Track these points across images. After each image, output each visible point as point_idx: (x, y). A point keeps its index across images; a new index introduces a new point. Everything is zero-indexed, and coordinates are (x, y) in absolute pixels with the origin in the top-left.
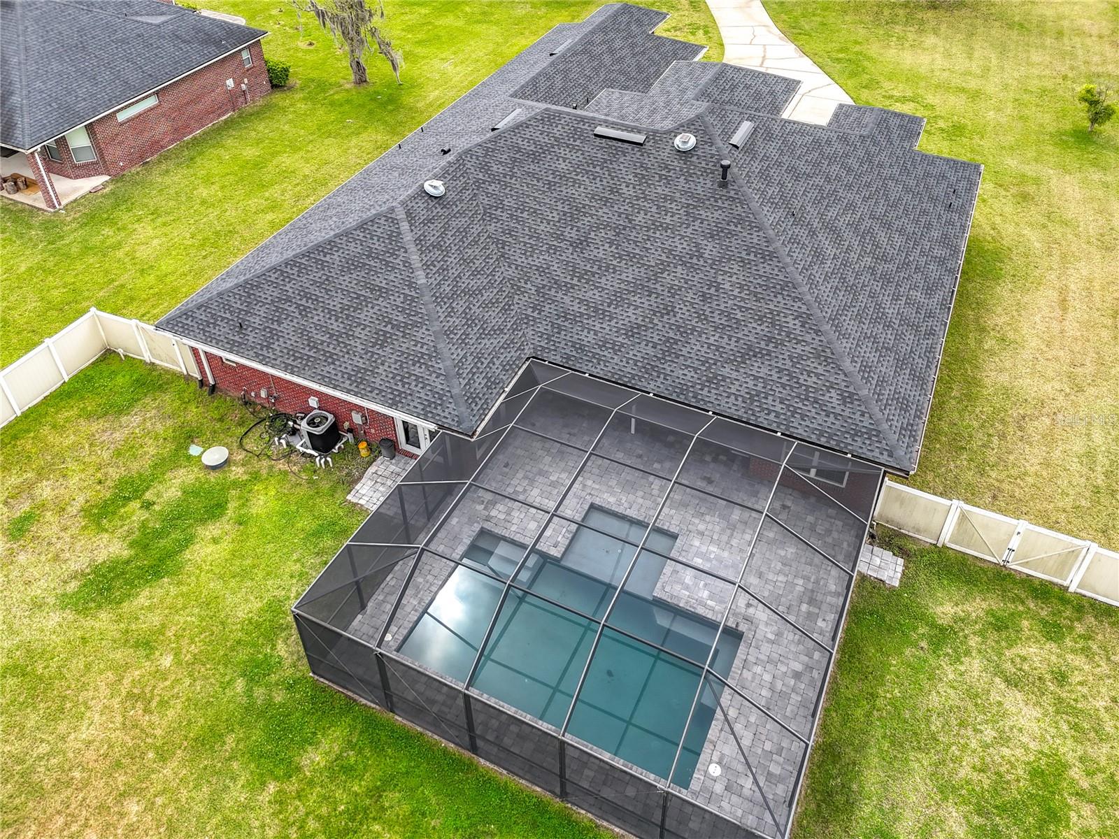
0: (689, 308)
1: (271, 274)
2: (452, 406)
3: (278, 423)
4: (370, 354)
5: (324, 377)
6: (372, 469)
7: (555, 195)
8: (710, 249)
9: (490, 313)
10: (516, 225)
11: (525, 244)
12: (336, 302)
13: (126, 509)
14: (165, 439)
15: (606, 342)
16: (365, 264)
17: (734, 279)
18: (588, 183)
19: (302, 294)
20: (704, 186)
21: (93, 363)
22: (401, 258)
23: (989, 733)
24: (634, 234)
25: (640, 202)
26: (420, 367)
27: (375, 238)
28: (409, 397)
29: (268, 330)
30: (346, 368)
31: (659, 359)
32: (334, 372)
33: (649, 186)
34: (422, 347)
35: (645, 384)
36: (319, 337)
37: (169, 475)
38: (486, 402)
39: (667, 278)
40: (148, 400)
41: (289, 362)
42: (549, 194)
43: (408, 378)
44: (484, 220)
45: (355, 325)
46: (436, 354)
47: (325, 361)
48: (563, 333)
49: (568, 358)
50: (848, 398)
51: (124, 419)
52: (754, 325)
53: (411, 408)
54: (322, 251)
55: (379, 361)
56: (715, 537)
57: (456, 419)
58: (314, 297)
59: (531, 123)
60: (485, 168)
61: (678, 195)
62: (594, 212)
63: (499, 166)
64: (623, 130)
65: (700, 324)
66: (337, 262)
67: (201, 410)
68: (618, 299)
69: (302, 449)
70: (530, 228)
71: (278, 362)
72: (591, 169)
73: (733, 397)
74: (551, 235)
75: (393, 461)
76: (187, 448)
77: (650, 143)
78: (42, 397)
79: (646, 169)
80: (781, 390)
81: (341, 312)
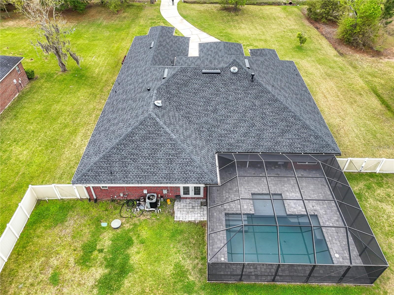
0: (259, 123)
1: (113, 150)
2: (207, 176)
3: (130, 204)
4: (168, 168)
5: (155, 181)
6: (176, 208)
7: (198, 96)
8: (257, 103)
9: (198, 142)
10: (190, 110)
11: (196, 115)
12: (146, 153)
13: (93, 256)
14: (89, 225)
15: (238, 141)
16: (149, 137)
17: (269, 110)
18: (208, 90)
19: (130, 154)
20: (246, 83)
21: (36, 207)
22: (162, 131)
23: (385, 216)
24: (231, 103)
25: (228, 93)
26: (189, 167)
27: (149, 126)
28: (190, 178)
29: (123, 171)
30: (162, 175)
31: (258, 141)
32: (158, 178)
33: (228, 86)
34: (186, 160)
35: (257, 150)
36: (145, 167)
37: (101, 237)
38: (215, 172)
39: (248, 115)
40: (71, 213)
41: (138, 180)
42: (196, 96)
43: (187, 172)
44: (177, 111)
45: (157, 159)
46: (192, 160)
47: (152, 175)
48: (223, 141)
49: (229, 149)
50: (317, 137)
51: (66, 224)
52: (281, 123)
53: (193, 181)
54: (130, 136)
55: (173, 169)
56: (291, 190)
57: (210, 180)
58: (136, 154)
59: (178, 73)
60: (168, 92)
61: (239, 87)
62: (214, 99)
63: (174, 91)
64: (211, 70)
65: (265, 127)
66: (138, 139)
67: (95, 209)
68: (236, 126)
69: (147, 210)
70: (195, 110)
71: (134, 181)
72: (207, 85)
73: (285, 146)
74: (204, 110)
75: (181, 202)
76: (101, 225)
77: (222, 72)
78: (23, 228)
79: (225, 81)
80: (297, 140)
81: (150, 156)
